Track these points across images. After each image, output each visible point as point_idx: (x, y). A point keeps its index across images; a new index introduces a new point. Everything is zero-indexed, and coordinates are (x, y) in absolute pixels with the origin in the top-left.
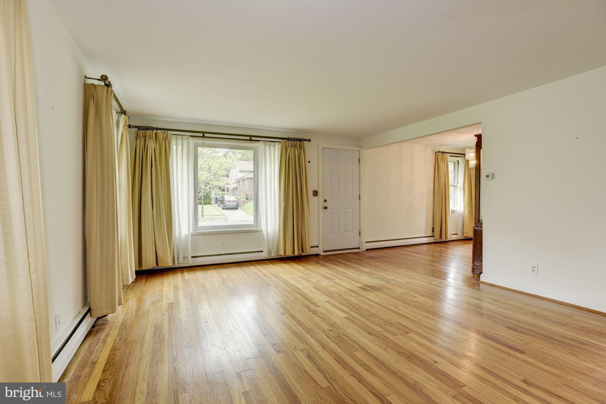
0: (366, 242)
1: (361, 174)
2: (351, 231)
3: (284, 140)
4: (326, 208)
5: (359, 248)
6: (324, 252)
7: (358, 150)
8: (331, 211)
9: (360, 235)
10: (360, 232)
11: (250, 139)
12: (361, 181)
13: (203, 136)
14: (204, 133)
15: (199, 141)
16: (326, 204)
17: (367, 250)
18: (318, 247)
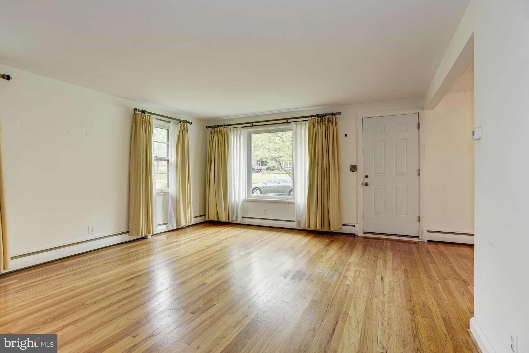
0: (428, 231)
1: (422, 142)
2: (405, 214)
3: (312, 118)
4: (366, 184)
5: (418, 237)
6: (364, 233)
7: (417, 111)
8: (375, 188)
9: (419, 221)
10: (419, 217)
11: (286, 121)
12: (421, 151)
13: (252, 126)
14: (252, 123)
15: (250, 130)
16: (366, 180)
17: (429, 241)
18: (354, 226)
